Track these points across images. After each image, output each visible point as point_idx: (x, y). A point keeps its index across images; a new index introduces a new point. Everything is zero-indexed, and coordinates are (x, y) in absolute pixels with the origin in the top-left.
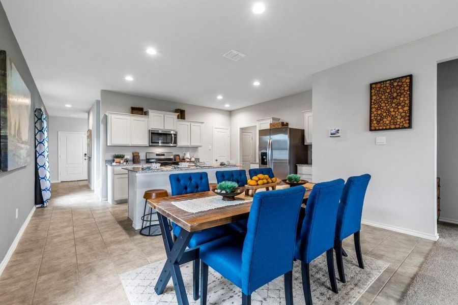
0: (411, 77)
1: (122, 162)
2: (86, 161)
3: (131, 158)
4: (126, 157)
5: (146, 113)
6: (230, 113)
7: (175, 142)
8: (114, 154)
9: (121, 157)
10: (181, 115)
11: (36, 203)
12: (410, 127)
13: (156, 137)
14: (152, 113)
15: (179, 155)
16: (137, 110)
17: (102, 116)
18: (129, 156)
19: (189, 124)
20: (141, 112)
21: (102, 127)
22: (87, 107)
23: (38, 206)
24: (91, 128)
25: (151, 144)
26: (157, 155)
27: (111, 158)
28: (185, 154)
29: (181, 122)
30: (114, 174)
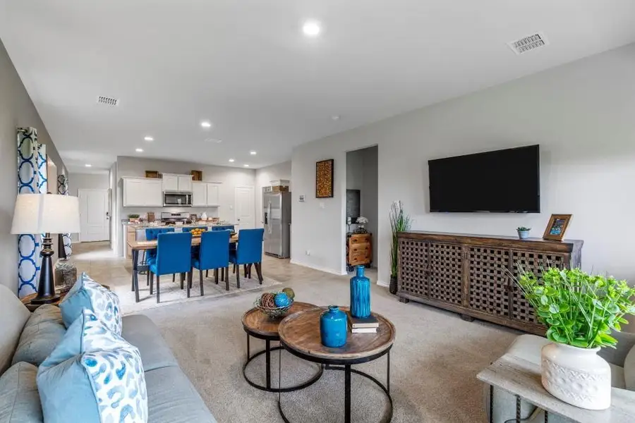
0: (332, 161)
1: (136, 221)
2: (109, 220)
3: (147, 218)
4: (141, 217)
5: (160, 176)
6: (254, 172)
7: (190, 203)
8: (129, 214)
9: (136, 217)
10: (197, 176)
11: (59, 257)
12: (332, 196)
13: (170, 198)
14: (165, 176)
15: (196, 215)
16: (152, 174)
17: (118, 180)
18: (144, 216)
19: (206, 184)
20: (155, 175)
21: (118, 189)
22: (107, 167)
23: (61, 259)
24: (111, 187)
25: (165, 205)
26: (172, 215)
27: (126, 218)
28: (202, 214)
29: (197, 183)
30: (128, 232)
